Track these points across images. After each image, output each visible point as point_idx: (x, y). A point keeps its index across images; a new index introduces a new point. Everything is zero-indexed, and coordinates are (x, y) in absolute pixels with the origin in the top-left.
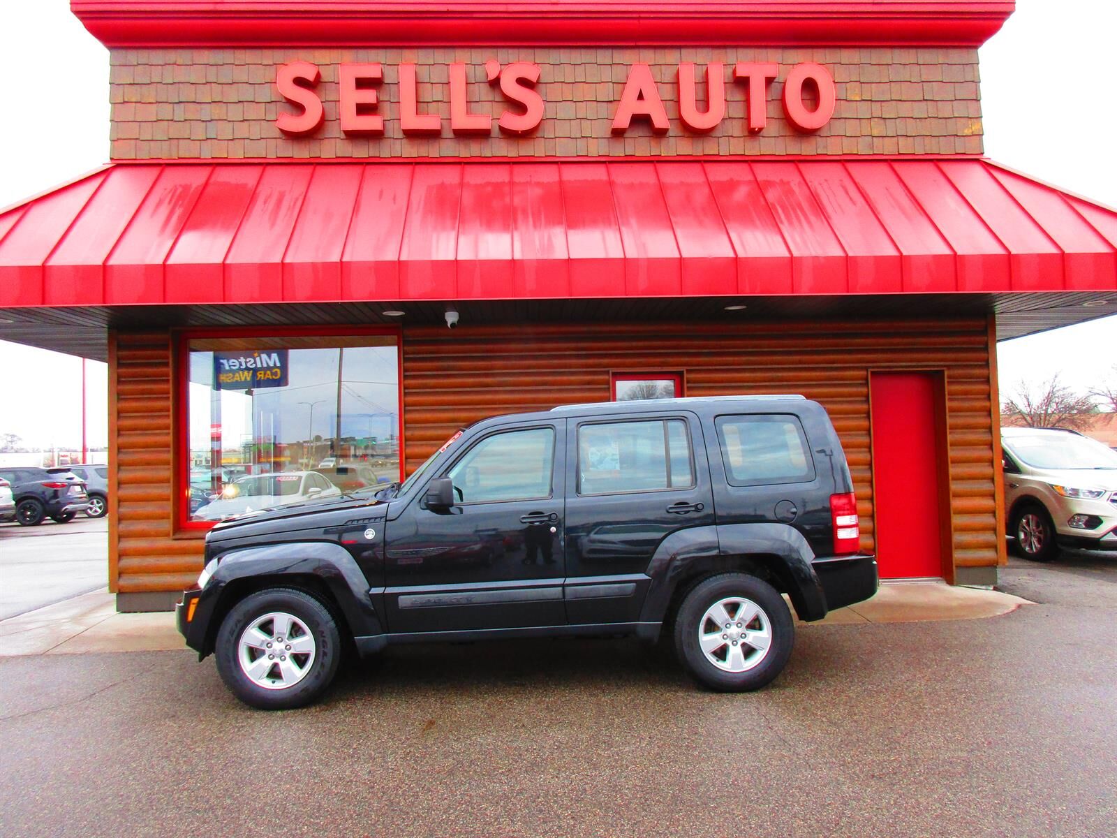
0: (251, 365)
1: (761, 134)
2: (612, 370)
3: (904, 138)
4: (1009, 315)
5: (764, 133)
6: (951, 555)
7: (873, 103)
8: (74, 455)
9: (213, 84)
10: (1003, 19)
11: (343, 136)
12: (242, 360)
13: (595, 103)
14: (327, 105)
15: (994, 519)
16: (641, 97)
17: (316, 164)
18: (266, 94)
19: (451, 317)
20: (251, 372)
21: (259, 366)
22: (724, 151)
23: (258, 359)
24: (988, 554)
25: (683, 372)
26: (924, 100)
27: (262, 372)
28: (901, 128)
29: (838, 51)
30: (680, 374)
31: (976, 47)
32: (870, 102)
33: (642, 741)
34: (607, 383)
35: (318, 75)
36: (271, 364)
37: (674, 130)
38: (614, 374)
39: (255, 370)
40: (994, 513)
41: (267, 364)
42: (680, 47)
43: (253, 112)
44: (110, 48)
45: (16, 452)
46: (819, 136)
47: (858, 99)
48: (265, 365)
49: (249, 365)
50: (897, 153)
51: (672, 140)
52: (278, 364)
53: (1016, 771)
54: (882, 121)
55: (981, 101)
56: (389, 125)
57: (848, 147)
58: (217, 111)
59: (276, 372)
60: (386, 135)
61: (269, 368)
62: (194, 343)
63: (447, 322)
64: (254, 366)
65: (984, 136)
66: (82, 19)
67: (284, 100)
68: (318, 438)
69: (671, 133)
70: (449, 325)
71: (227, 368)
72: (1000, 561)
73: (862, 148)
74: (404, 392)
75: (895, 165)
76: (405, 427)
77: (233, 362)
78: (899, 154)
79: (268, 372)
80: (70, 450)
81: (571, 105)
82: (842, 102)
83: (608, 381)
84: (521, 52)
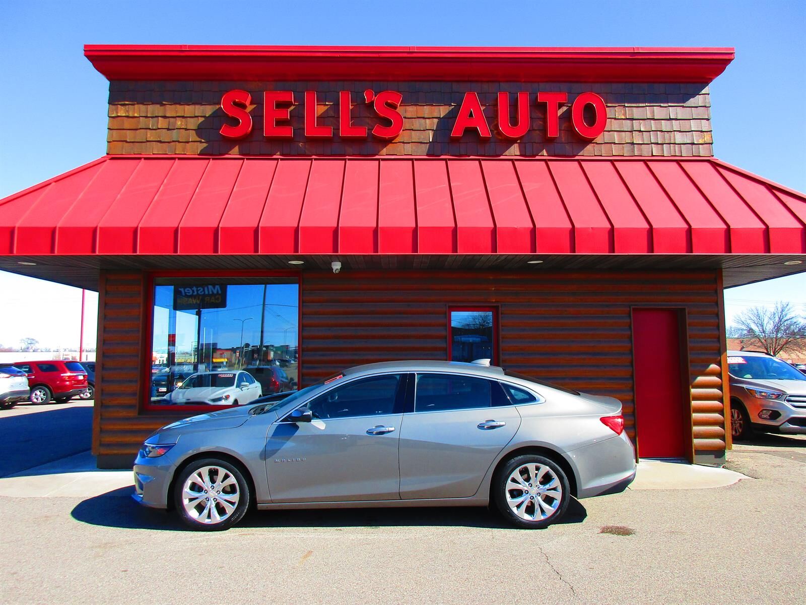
0: (201, 292)
1: (555, 141)
2: (448, 304)
3: (656, 145)
4: (733, 270)
5: (557, 140)
6: (691, 442)
7: (634, 121)
8: (74, 354)
10: (726, 65)
11: (265, 140)
12: (195, 289)
13: (440, 119)
15: (723, 417)
16: (471, 115)
17: (246, 158)
19: (337, 266)
20: (201, 297)
21: (207, 293)
22: (528, 153)
23: (206, 289)
24: (718, 441)
25: (499, 306)
26: (670, 119)
27: (209, 298)
28: (654, 138)
29: (609, 85)
30: (497, 307)
31: (707, 83)
32: (631, 120)
34: (445, 313)
36: (215, 292)
37: (494, 138)
38: (449, 307)
39: (204, 295)
40: (722, 412)
41: (212, 291)
42: (499, 82)
44: (108, 80)
45: (34, 351)
46: (596, 143)
47: (623, 118)
48: (211, 293)
49: (199, 292)
50: (651, 155)
51: (493, 145)
52: (220, 292)
54: (640, 133)
55: (711, 120)
56: (297, 133)
57: (616, 150)
59: (218, 297)
60: (295, 140)
61: (213, 295)
62: (159, 280)
63: (333, 269)
65: (713, 144)
66: (92, 61)
67: (226, 116)
68: (247, 345)
69: (492, 140)
70: (335, 271)
71: (184, 294)
72: (727, 447)
73: (626, 151)
74: (302, 317)
75: (649, 163)
76: (302, 341)
77: (188, 290)
78: (653, 156)
79: (213, 298)
80: (71, 351)
81: (422, 121)
82: (613, 120)
83: (446, 311)
84: (389, 84)
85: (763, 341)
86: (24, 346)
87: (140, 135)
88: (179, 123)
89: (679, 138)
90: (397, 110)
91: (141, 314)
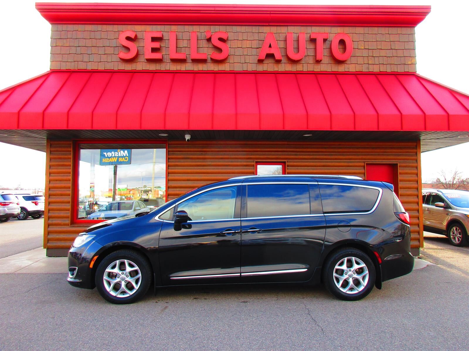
1: (321, 62)
2: (255, 160)
3: (383, 65)
4: (428, 141)
5: (322, 62)
7: (369, 50)
9: (93, 39)
10: (425, 15)
11: (146, 61)
12: (113, 153)
13: (251, 48)
14: (139, 48)
15: (418, 228)
16: (270, 46)
17: (134, 72)
18: (114, 43)
19: (188, 137)
20: (117, 158)
21: (120, 155)
22: (305, 70)
23: (119, 153)
24: (416, 243)
25: (286, 162)
26: (391, 49)
27: (121, 158)
28: (381, 61)
29: (354, 28)
30: (285, 162)
31: (414, 27)
32: (368, 50)
33: (253, 318)
35: (136, 36)
36: (125, 155)
37: (284, 60)
38: (256, 162)
39: (119, 157)
40: (418, 225)
42: (287, 26)
43: (110, 51)
44: (52, 24)
46: (346, 64)
47: (363, 48)
48: (122, 155)
49: (116, 155)
50: (379, 71)
51: (283, 65)
52: (127, 155)
53: (412, 337)
54: (373, 58)
55: (416, 50)
56: (165, 57)
57: (358, 69)
58: (94, 50)
59: (127, 158)
60: (164, 61)
61: (123, 157)
62: (82, 145)
63: (186, 139)
64: (118, 155)
65: (416, 65)
66: (41, 12)
67: (122, 46)
69: (283, 62)
70: (186, 140)
71: (106, 156)
72: (420, 246)
73: (364, 69)
74: (168, 168)
75: (378, 76)
76: (168, 182)
77: (109, 154)
79: (124, 158)
81: (241, 49)
82: (356, 50)
83: (254, 165)
84: (221, 27)
85: (445, 186)
89: (396, 61)
90: (226, 43)
91: (72, 165)
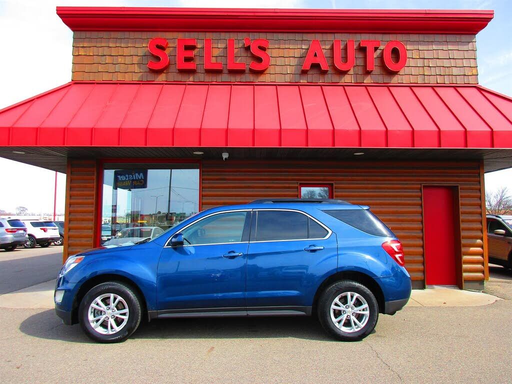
0: (131, 178)
2: (299, 182)
3: (439, 76)
4: (492, 160)
5: (373, 73)
6: (461, 275)
7: (425, 59)
8: (50, 217)
9: (119, 47)
10: (488, 22)
11: (177, 71)
12: (127, 176)
13: (294, 58)
15: (483, 258)
16: (316, 55)
18: (143, 52)
19: (225, 156)
22: (354, 81)
23: (134, 175)
24: (480, 275)
26: (450, 58)
27: (136, 181)
28: (438, 71)
30: (332, 185)
31: (475, 34)
32: (423, 59)
34: (297, 188)
35: (167, 44)
36: (140, 178)
37: (330, 71)
38: (300, 184)
39: (133, 180)
40: (483, 255)
41: (138, 178)
42: (334, 33)
43: (137, 60)
44: (73, 30)
47: (418, 58)
50: (436, 83)
51: (330, 75)
52: (143, 178)
54: (429, 68)
55: (477, 59)
56: (199, 67)
57: (412, 80)
59: (142, 181)
60: (197, 71)
61: (139, 180)
65: (478, 76)
66: (61, 17)
67: (151, 55)
68: (159, 213)
70: (224, 159)
71: (120, 180)
72: (485, 278)
73: (420, 80)
74: (202, 190)
75: (436, 88)
76: (202, 206)
77: (123, 177)
78: (438, 83)
80: (47, 215)
81: (283, 59)
82: (411, 59)
83: (298, 187)
84: (261, 34)
86: (18, 212)
87: (94, 68)
88: (120, 60)
89: (455, 71)
90: (266, 52)
91: (95, 187)
